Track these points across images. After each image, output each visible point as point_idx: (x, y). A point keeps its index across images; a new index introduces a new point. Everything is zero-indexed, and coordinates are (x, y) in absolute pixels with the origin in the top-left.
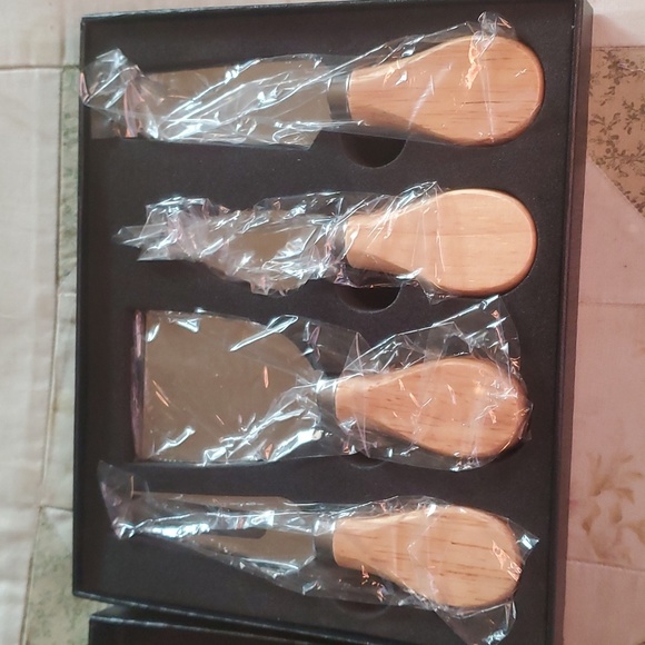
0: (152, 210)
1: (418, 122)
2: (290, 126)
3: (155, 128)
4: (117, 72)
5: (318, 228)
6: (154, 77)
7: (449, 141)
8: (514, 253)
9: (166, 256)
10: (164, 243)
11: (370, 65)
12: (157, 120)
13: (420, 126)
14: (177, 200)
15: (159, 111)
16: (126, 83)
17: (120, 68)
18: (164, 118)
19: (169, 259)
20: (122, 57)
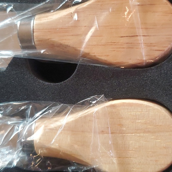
1: (87, 51)
5: (13, 127)
7: (110, 64)
8: (165, 148)
11: (49, 11)
13: (88, 54)
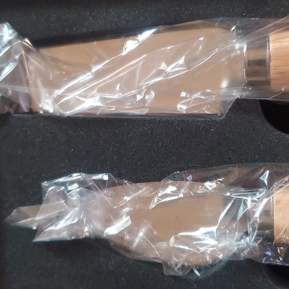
0: (50, 188)
2: (197, 95)
3: (50, 101)
4: (6, 46)
5: (237, 203)
6: (47, 52)
9: (65, 235)
10: (62, 224)
12: (51, 93)
14: (76, 176)
15: (52, 85)
16: (17, 57)
17: (10, 42)
18: (58, 92)
19: (68, 238)
20: (11, 31)
